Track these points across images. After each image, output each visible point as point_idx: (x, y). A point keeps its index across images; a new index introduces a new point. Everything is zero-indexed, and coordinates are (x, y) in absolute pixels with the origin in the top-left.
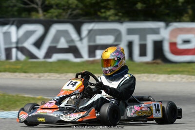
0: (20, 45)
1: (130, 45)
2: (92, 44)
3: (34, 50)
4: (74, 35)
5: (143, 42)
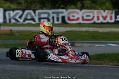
0: (14, 18)
1: (53, 18)
2: (40, 17)
3: (19, 19)
4: (33, 14)
5: (58, 16)
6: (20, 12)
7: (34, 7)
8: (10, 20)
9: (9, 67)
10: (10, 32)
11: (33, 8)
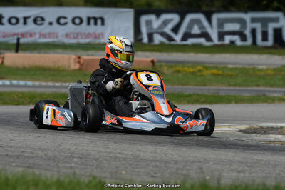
0: (160, 31)
1: (254, 32)
2: (220, 30)
3: (172, 35)
4: (205, 23)
5: (265, 29)
6: (175, 18)
7: (207, 5)
8: (150, 36)
9: (149, 151)
10: (151, 64)
11: (205, 8)
